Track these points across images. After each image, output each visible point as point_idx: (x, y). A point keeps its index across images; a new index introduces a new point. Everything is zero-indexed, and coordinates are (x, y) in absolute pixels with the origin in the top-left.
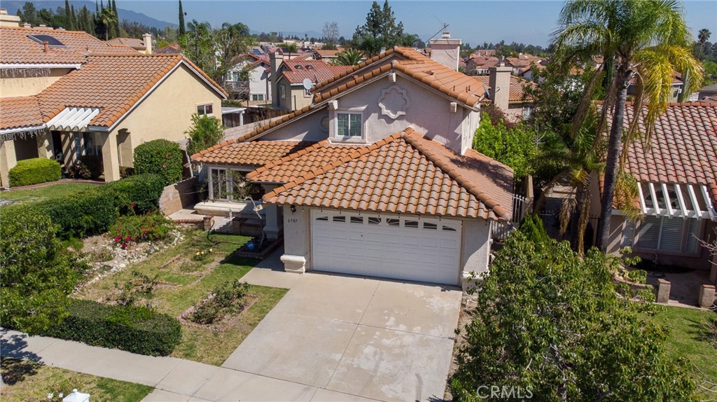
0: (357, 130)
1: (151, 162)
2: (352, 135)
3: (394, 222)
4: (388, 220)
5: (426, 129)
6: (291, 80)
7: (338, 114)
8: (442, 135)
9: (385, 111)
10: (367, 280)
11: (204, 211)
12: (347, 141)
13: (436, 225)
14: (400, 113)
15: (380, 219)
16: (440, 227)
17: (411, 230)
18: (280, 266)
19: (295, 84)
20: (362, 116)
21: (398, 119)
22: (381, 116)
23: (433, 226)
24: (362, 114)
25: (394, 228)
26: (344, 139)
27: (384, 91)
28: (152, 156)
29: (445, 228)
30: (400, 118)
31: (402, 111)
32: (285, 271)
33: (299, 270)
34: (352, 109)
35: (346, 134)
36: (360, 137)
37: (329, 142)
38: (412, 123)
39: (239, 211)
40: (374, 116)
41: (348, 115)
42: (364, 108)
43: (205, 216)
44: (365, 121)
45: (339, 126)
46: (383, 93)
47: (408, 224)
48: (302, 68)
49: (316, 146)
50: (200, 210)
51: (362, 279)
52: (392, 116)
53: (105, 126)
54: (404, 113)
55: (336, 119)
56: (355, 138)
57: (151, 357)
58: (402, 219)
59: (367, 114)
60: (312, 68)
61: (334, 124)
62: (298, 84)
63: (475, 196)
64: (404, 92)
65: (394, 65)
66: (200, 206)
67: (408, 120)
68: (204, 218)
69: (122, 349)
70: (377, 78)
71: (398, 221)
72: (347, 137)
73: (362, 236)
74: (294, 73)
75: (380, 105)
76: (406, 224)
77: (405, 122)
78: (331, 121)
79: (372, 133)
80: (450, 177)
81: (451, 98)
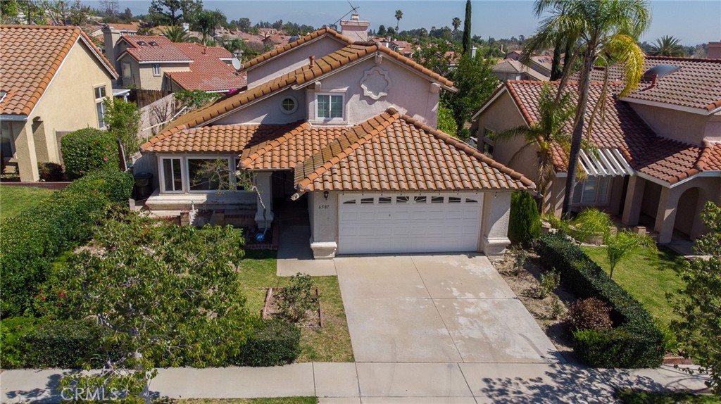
0: (339, 111)
1: (89, 155)
2: (333, 116)
3: (421, 199)
4: (415, 197)
5: (406, 109)
6: (138, 58)
7: (319, 96)
8: (420, 115)
9: (367, 93)
10: (397, 257)
11: (158, 205)
12: (328, 123)
13: (460, 199)
14: (381, 94)
15: (408, 198)
16: (463, 200)
17: (437, 205)
18: (310, 254)
19: (144, 62)
20: (344, 98)
21: (379, 100)
22: (363, 97)
23: (457, 200)
24: (344, 95)
25: (421, 205)
26: (325, 121)
27: (366, 72)
28: (90, 149)
29: (468, 201)
30: (382, 99)
31: (383, 91)
32: (314, 259)
33: (329, 256)
34: (334, 90)
35: (327, 116)
36: (341, 119)
37: (309, 125)
38: (392, 103)
39: (202, 202)
40: (356, 97)
41: (328, 96)
42: (345, 89)
43: (180, 211)
44: (346, 103)
45: (319, 108)
46: (366, 75)
47: (435, 200)
48: (145, 44)
49: (299, 128)
50: (153, 205)
51: (392, 257)
52: (374, 97)
53: (22, 114)
54: (385, 94)
55: (316, 101)
56: (336, 120)
57: (277, 367)
58: (429, 196)
59: (349, 95)
60: (157, 45)
61: (314, 106)
62: (147, 62)
63: (498, 169)
64: (386, 73)
65: (379, 47)
66: (152, 200)
67: (388, 101)
68: (181, 214)
69: (240, 366)
70: (362, 60)
71: (425, 197)
72: (328, 119)
73: (390, 215)
74: (139, 50)
75: (363, 86)
76: (432, 200)
77: (386, 102)
78: (311, 104)
79: (353, 115)
80: (466, 153)
81: (432, 80)
